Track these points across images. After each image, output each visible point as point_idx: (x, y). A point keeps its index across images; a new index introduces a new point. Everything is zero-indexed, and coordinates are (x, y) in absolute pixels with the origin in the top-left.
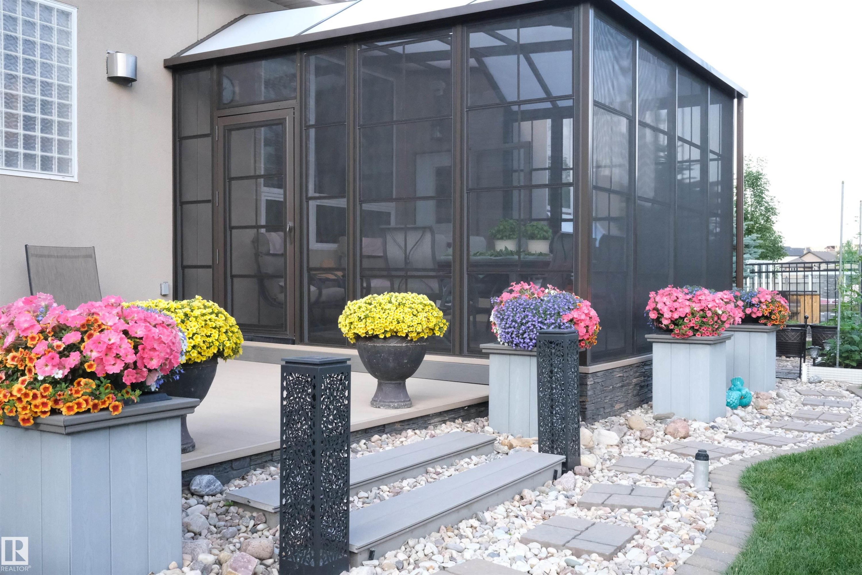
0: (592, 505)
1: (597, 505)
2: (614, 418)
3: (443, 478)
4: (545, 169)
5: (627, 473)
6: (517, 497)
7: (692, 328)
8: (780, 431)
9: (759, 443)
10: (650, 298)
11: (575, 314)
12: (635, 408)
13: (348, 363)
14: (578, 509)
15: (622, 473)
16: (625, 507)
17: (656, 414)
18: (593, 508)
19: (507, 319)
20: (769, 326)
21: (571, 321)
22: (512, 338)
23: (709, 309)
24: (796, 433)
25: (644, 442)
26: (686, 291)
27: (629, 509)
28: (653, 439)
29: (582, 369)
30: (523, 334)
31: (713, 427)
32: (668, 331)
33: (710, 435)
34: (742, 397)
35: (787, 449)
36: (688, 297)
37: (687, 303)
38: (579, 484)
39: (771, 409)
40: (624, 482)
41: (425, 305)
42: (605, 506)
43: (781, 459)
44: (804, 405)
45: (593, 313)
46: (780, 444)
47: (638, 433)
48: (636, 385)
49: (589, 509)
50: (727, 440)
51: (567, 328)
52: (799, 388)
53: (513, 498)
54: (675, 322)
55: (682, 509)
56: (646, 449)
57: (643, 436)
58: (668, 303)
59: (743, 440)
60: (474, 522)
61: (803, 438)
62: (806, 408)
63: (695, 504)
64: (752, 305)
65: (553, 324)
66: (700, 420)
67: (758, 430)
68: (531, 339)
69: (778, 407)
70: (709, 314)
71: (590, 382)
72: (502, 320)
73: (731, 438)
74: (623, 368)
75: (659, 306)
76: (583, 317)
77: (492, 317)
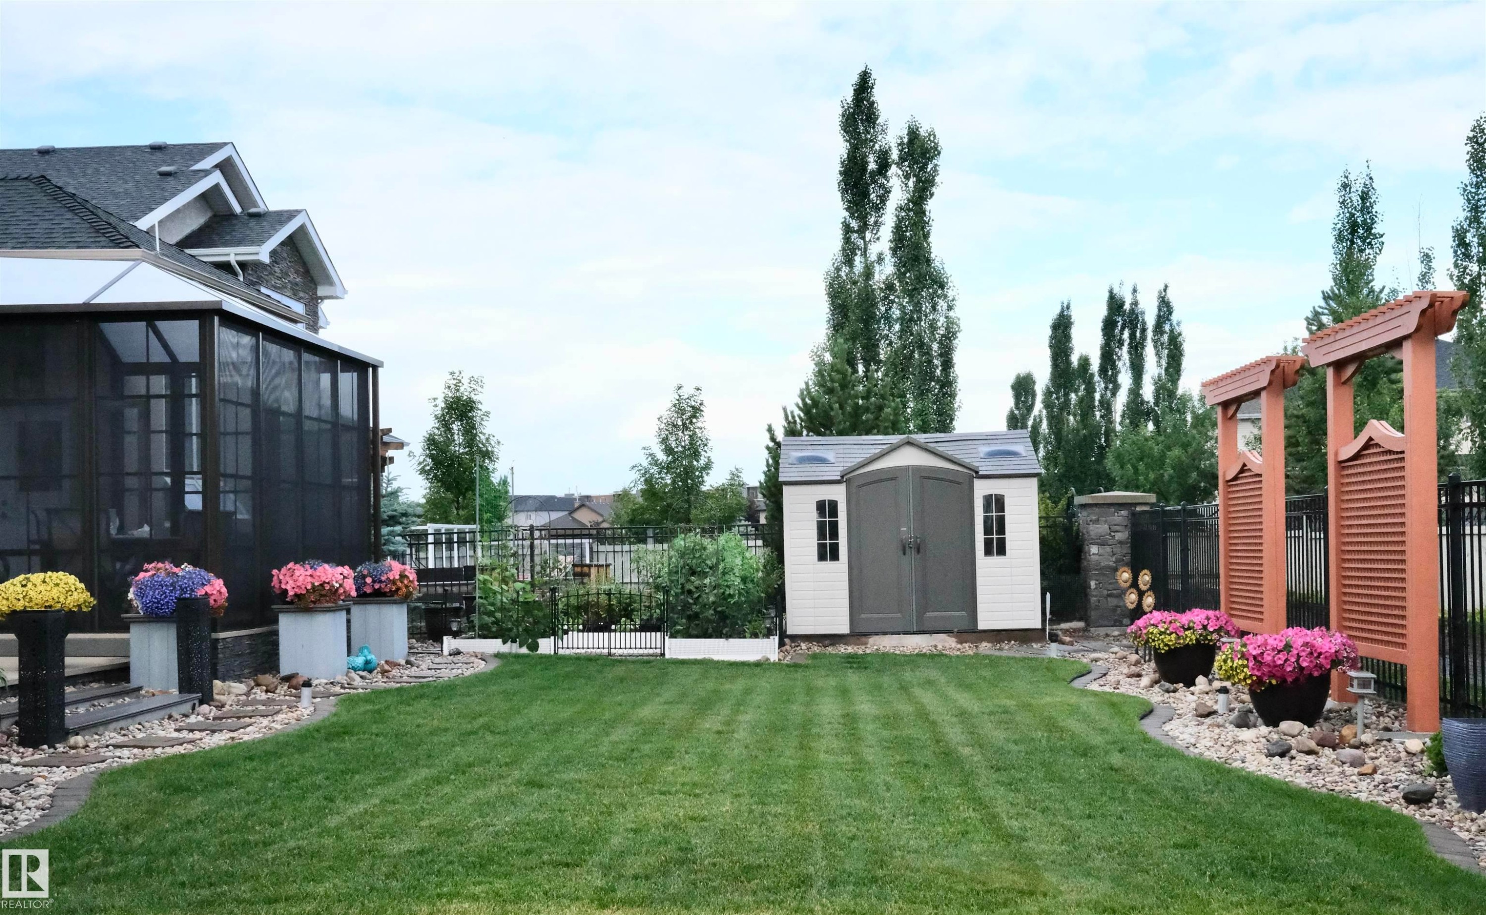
2: (243, 679)
4: (162, 432)
6: (167, 717)
10: (273, 576)
12: (263, 672)
17: (282, 676)
19: (146, 596)
21: (204, 594)
22: (152, 609)
23: (328, 583)
26: (307, 566)
28: (277, 691)
29: (214, 635)
30: (162, 607)
32: (291, 603)
34: (367, 662)
36: (309, 571)
37: (308, 578)
41: (76, 584)
44: (429, 669)
45: (224, 590)
47: (264, 688)
48: (265, 652)
50: (342, 690)
51: (201, 600)
52: (436, 660)
54: (298, 597)
57: (269, 689)
64: (381, 582)
67: (372, 685)
68: (170, 610)
70: (327, 587)
71: (220, 646)
74: (250, 636)
75: (283, 583)
76: (215, 592)
77: (131, 596)
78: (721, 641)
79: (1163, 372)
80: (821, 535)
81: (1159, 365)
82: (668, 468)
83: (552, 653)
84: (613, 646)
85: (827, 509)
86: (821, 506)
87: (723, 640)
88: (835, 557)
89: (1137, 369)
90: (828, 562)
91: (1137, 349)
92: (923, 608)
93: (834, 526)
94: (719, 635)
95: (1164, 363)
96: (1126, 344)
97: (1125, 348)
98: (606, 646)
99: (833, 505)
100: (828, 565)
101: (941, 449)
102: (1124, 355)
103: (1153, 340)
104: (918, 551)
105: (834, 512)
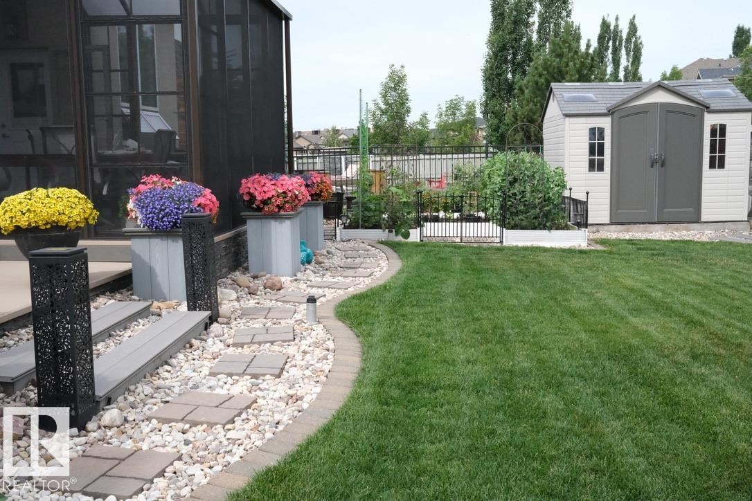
0: (244, 344)
1: (247, 344)
2: (223, 280)
3: (125, 339)
4: (118, 71)
5: (255, 319)
6: (188, 346)
7: (278, 206)
8: (340, 278)
9: (332, 288)
10: (243, 184)
11: (201, 200)
12: (234, 271)
13: (85, 251)
14: (235, 349)
15: (251, 319)
16: (268, 342)
17: (252, 274)
18: (245, 346)
19: (147, 207)
20: (320, 201)
21: (199, 205)
22: (153, 222)
23: (290, 191)
24: (351, 279)
25: (253, 296)
26: (270, 177)
27: (272, 343)
28: (259, 293)
30: (162, 219)
31: (296, 280)
32: (259, 209)
33: (296, 285)
34: (307, 256)
35: (352, 291)
36: (273, 182)
37: (273, 187)
38: (225, 331)
39: (327, 263)
40: (257, 326)
41: (79, 198)
42: (254, 343)
43: (355, 297)
44: (347, 258)
46: (346, 287)
47: (246, 290)
49: (243, 347)
50: (309, 289)
51: (197, 211)
52: (337, 246)
53: (185, 347)
54: (265, 202)
55: (308, 338)
56: (256, 301)
57: (251, 291)
58: (258, 189)
59: (320, 287)
60: (166, 367)
61: (357, 282)
62: (349, 260)
63: (314, 334)
65: (187, 208)
66: (285, 275)
67: (324, 279)
68: (169, 222)
69: (330, 261)
70: (289, 195)
72: (143, 207)
73: (312, 287)
75: (252, 191)
76: (208, 202)
77: (130, 206)
78: (545, 232)
79: (630, 64)
80: (592, 152)
81: (628, 60)
82: (384, 112)
83: (419, 241)
84: (464, 235)
85: (597, 134)
86: (592, 131)
87: (546, 231)
88: (601, 168)
89: (616, 62)
90: (596, 172)
91: (616, 51)
92: (663, 205)
93: (601, 147)
94: (544, 228)
95: (631, 60)
96: (611, 48)
97: (610, 51)
98: (459, 235)
99: (601, 131)
100: (596, 174)
101: (683, 91)
102: (609, 54)
103: (625, 47)
104: (662, 166)
105: (602, 137)
